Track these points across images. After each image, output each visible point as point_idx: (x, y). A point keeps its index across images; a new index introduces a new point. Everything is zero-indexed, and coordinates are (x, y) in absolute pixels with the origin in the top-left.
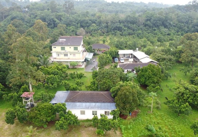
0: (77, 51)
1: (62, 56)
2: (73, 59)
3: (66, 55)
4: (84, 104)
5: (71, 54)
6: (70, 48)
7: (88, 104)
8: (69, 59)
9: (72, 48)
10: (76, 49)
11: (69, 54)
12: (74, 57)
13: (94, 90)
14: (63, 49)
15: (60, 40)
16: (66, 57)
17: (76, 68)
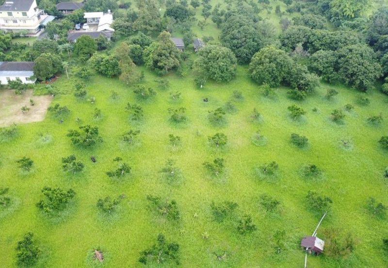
0: (26, 17)
1: (11, 23)
2: (23, 27)
3: (15, 21)
4: (9, 72)
5: (20, 21)
6: (18, 13)
7: (13, 72)
8: (19, 26)
9: (20, 13)
10: (25, 14)
11: (18, 21)
12: (25, 24)
13: (30, 60)
14: (10, 14)
15: (7, 3)
16: (15, 24)
17: (28, 37)
